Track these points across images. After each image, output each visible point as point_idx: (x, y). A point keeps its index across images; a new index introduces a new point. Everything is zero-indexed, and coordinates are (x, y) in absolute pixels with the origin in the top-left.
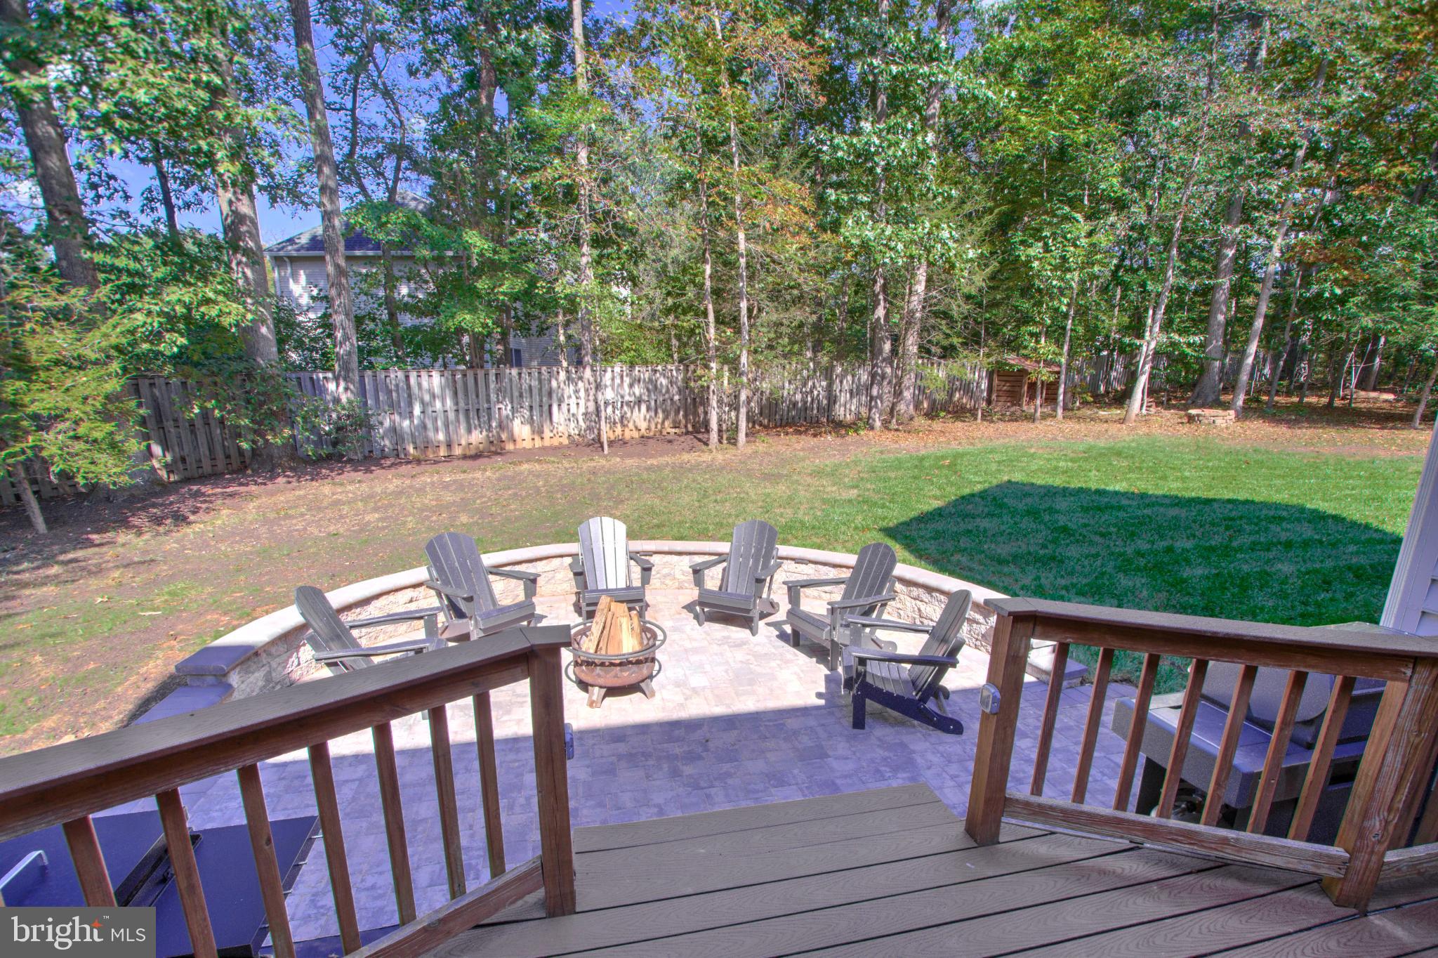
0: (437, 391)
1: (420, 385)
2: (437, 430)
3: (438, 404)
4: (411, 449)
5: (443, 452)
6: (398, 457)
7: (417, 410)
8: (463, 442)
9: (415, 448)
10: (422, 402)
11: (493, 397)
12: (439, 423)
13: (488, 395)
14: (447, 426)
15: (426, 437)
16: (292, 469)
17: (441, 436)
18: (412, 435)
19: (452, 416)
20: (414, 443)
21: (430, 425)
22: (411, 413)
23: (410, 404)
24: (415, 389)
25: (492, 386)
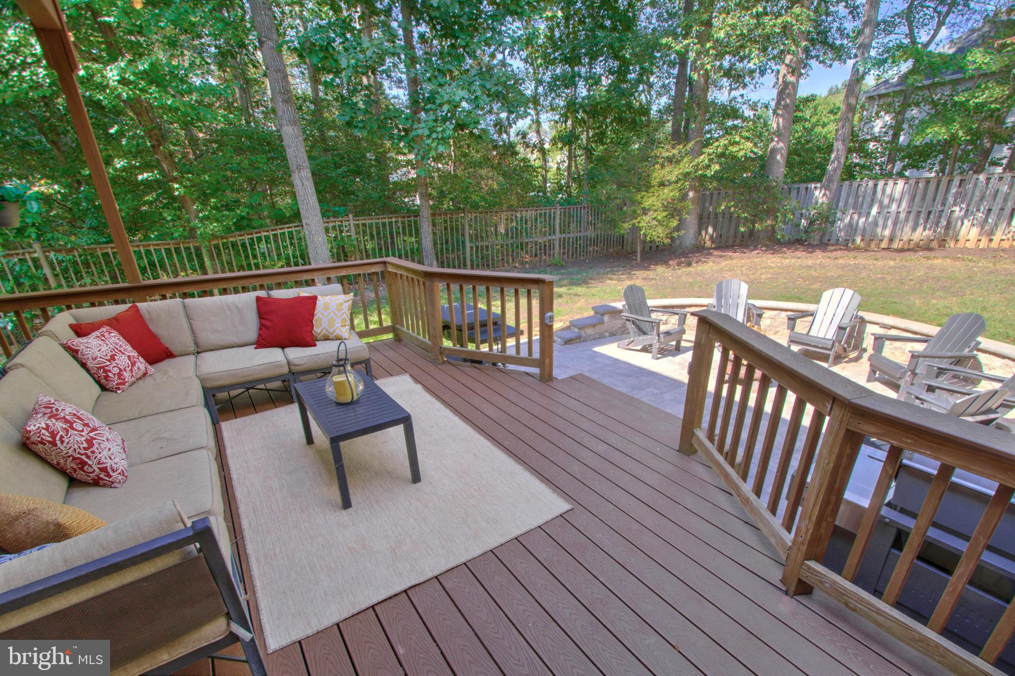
0: (897, 195)
1: (884, 191)
2: (885, 227)
3: (894, 207)
4: (858, 240)
5: (884, 245)
6: (846, 245)
7: (874, 211)
8: (905, 238)
9: (862, 240)
10: (881, 205)
11: (951, 200)
12: (890, 222)
13: (945, 199)
14: (895, 224)
15: (875, 232)
16: (766, 246)
17: (887, 233)
18: (864, 229)
19: (902, 216)
20: (863, 236)
21: (881, 222)
22: (869, 213)
23: (871, 207)
24: (879, 194)
25: (954, 190)
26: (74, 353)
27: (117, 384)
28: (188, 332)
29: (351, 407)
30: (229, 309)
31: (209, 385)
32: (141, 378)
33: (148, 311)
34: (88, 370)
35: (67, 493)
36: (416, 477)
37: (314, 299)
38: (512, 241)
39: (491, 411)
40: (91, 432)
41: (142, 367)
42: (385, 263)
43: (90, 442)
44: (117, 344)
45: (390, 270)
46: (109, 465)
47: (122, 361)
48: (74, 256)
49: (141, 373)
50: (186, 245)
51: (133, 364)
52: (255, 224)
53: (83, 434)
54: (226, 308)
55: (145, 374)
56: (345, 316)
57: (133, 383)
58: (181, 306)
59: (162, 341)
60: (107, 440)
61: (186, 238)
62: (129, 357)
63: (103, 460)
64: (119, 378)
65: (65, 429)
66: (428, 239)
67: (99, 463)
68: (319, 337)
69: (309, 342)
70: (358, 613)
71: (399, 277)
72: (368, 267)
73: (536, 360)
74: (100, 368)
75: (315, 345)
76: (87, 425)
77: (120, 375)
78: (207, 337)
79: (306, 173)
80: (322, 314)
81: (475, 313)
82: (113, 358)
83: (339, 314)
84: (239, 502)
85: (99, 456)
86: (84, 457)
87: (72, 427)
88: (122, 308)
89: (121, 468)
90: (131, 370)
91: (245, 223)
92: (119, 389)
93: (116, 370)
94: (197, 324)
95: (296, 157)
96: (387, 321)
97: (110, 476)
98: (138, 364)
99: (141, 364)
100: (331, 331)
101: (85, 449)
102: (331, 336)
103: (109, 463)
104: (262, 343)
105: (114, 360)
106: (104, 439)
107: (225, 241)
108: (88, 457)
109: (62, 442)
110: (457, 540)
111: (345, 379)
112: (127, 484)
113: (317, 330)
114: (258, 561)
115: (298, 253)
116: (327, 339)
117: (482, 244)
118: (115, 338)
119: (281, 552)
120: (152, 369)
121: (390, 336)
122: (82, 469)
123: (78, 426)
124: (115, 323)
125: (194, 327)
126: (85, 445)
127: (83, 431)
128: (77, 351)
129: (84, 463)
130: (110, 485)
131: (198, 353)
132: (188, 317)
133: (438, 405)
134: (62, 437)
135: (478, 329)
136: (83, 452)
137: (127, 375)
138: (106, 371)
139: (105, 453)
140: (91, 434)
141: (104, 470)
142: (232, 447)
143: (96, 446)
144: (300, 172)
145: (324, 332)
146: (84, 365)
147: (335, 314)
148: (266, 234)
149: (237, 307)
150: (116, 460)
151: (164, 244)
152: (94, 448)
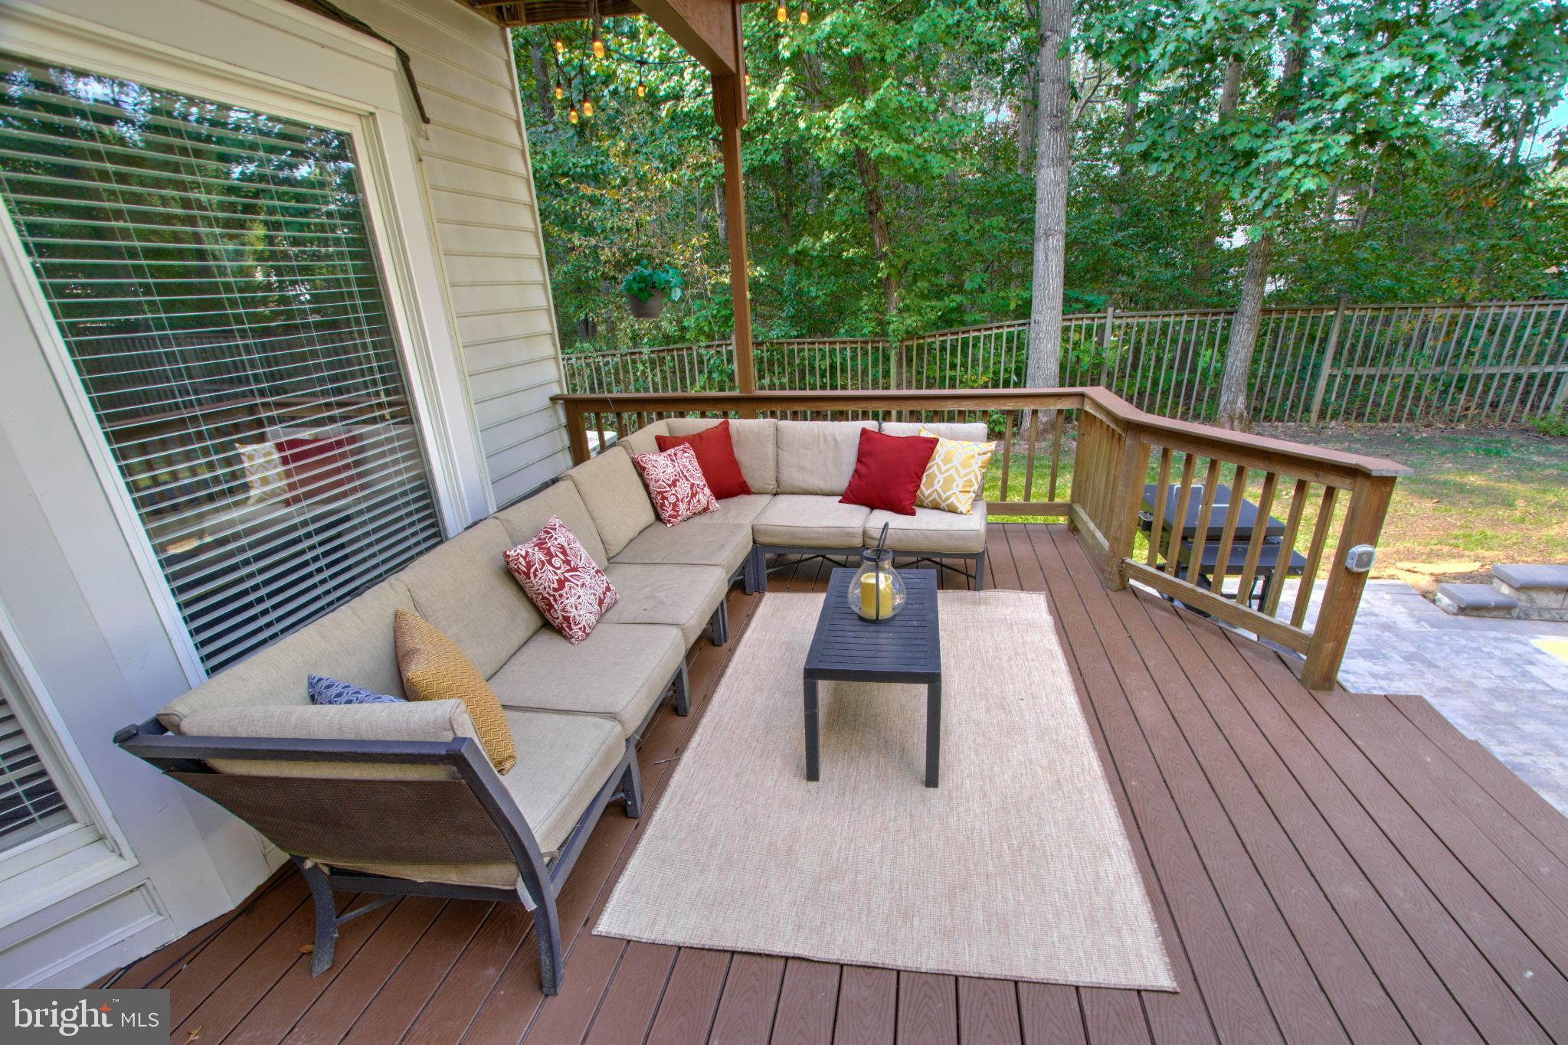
26: (640, 469)
27: (670, 516)
28: (771, 464)
29: (872, 628)
30: (825, 441)
31: (761, 539)
32: (700, 513)
33: (738, 431)
34: (649, 494)
35: (536, 633)
36: (932, 779)
37: (932, 443)
38: (1438, 370)
39: (1149, 710)
40: (568, 571)
41: (704, 501)
42: (1082, 396)
43: (561, 583)
44: (685, 467)
45: (1087, 408)
46: (572, 615)
47: (683, 488)
48: (762, 351)
49: (700, 508)
50: (875, 345)
51: (694, 495)
52: (967, 318)
53: (558, 572)
54: (822, 440)
55: (706, 510)
56: (972, 477)
57: (689, 518)
58: (772, 429)
59: (743, 471)
60: (583, 584)
61: (876, 334)
62: (692, 485)
63: (568, 608)
64: (673, 510)
65: (542, 562)
66: (1241, 356)
67: (563, 610)
68: (926, 502)
69: (905, 508)
70: (709, 950)
71: (1098, 424)
72: (1052, 400)
73: (1304, 636)
74: (659, 493)
75: (913, 513)
76: (568, 562)
77: (675, 505)
78: (793, 476)
79: (1057, 242)
80: (939, 468)
81: (1232, 511)
82: (674, 484)
83: (963, 472)
84: (710, 708)
85: (566, 602)
86: (551, 599)
87: (550, 562)
88: (712, 423)
89: (584, 623)
90: (689, 502)
91: (954, 316)
92: (669, 521)
93: (673, 499)
94: (785, 457)
95: (1048, 216)
96: (1064, 494)
97: (571, 629)
98: (700, 496)
99: (705, 495)
100: (944, 497)
101: (555, 590)
102: (943, 505)
103: (573, 613)
104: (851, 496)
105: (675, 486)
106: (579, 583)
107: (921, 341)
108: (555, 600)
109: (535, 576)
110: (916, 922)
111: (873, 581)
112: (584, 643)
113: (925, 490)
114: (671, 799)
115: (1013, 366)
116: (936, 507)
117: (1360, 371)
118: (687, 460)
119: (700, 802)
120: (716, 505)
121: (1062, 520)
122: (549, 610)
123: (557, 562)
124: (697, 442)
125: (780, 457)
126: (556, 585)
127: (559, 568)
128: (644, 469)
129: (551, 606)
130: (568, 638)
131: (776, 494)
132: (777, 445)
133: (1060, 664)
134: (536, 570)
135: (1227, 543)
136: (552, 592)
137: (682, 507)
138: (664, 498)
139: (572, 600)
140: (567, 575)
141: (567, 619)
142: (753, 632)
143: (567, 589)
144: (1047, 239)
145: (935, 495)
146: (646, 486)
147: (957, 471)
148: (976, 334)
149: (835, 441)
150: (581, 612)
151: (851, 342)
152: (563, 592)
